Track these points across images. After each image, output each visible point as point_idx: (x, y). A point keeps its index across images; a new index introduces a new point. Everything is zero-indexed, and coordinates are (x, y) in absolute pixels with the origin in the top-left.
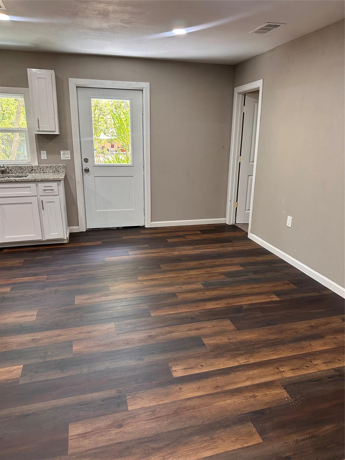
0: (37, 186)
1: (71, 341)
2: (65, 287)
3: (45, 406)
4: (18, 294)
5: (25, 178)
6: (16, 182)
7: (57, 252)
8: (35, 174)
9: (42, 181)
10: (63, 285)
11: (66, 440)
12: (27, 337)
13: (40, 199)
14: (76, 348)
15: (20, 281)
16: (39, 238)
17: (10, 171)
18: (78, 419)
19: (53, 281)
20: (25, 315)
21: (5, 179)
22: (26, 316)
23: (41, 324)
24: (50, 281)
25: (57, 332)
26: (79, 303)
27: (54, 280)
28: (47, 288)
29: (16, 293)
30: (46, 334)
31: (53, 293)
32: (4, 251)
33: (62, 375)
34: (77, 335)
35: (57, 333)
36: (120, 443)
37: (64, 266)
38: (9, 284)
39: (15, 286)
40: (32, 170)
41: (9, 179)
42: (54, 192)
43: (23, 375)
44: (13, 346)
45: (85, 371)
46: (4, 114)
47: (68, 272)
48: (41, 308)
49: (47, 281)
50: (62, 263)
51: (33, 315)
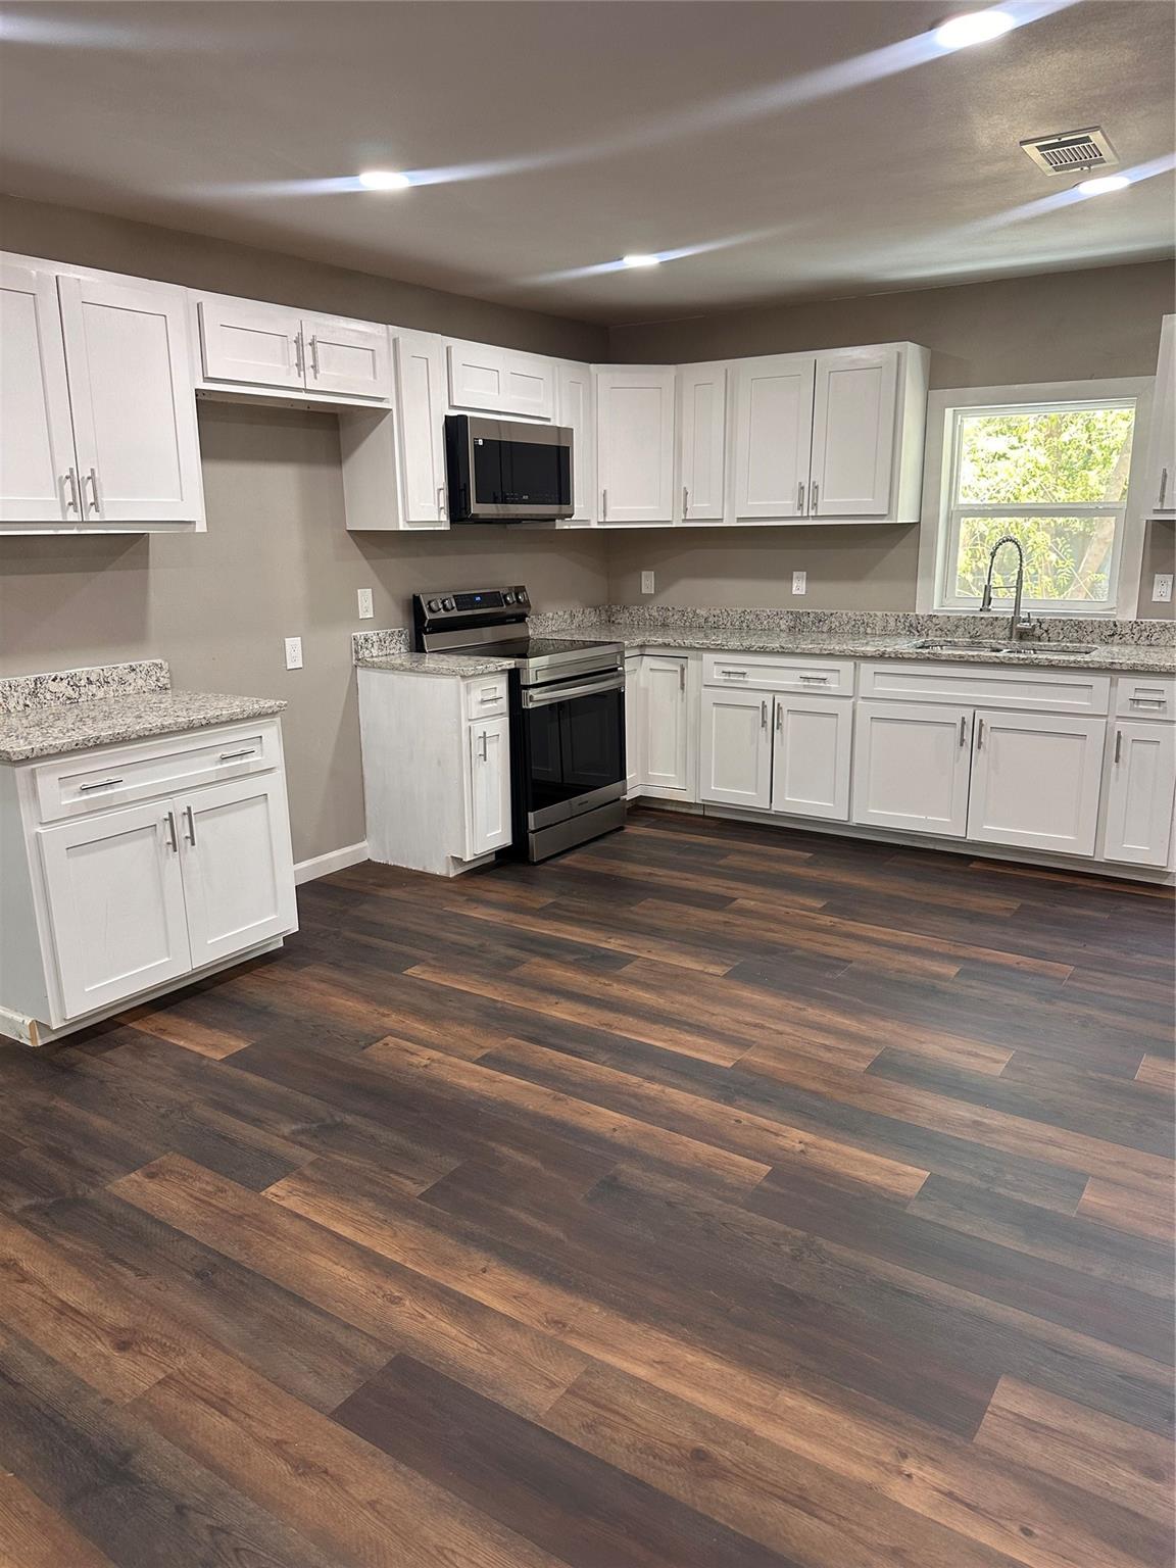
0: (1113, 684)
1: (1085, 1176)
2: (1120, 1018)
3: (953, 1295)
4: (975, 991)
5: (1079, 658)
6: (1052, 667)
7: (1128, 907)
8: (1119, 647)
9: (1134, 671)
10: (1119, 1010)
11: (981, 1408)
12: (963, 1111)
13: (1113, 729)
14: (1090, 1197)
15: (989, 958)
16: (1085, 850)
17: (1045, 635)
18: (1030, 1379)
19: (1088, 987)
20: (976, 1053)
21: (1022, 656)
22: (976, 1055)
23: (1013, 1094)
24: (1077, 985)
25: (1050, 1132)
26: (1148, 1078)
27: (1092, 988)
28: (1063, 1004)
29: (971, 987)
30: (1017, 1124)
31: (1076, 1022)
32: (971, 866)
33: (1026, 1249)
34: (1108, 1167)
35: (1049, 1135)
36: (1137, 1515)
37: (1139, 956)
38: (960, 957)
39: (972, 969)
40: (1113, 635)
41: (1035, 656)
42: (1164, 711)
43: (922, 1196)
44: (920, 1115)
45: (1099, 1272)
46: (1090, 452)
47: (1148, 977)
48: (1026, 1050)
49: (1070, 983)
50: (1137, 945)
51: (997, 1062)
